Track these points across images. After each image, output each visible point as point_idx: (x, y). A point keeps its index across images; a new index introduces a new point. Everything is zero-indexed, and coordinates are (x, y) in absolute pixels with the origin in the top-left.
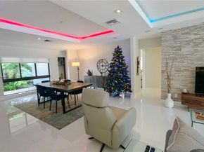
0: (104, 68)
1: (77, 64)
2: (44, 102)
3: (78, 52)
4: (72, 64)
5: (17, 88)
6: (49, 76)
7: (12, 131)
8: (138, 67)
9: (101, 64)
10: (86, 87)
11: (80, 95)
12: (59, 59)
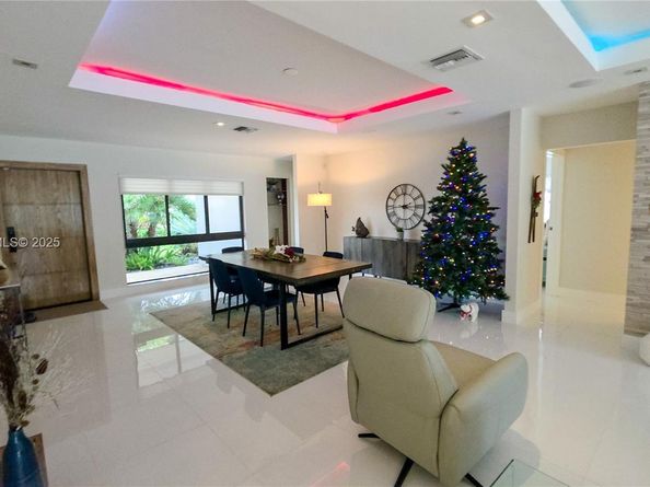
0: (409, 213)
1: (322, 200)
2: (229, 310)
3: (326, 161)
4: (308, 199)
5: (158, 265)
6: (240, 235)
8: (534, 214)
9: (400, 202)
10: (349, 272)
11: (330, 298)
12: (271, 182)
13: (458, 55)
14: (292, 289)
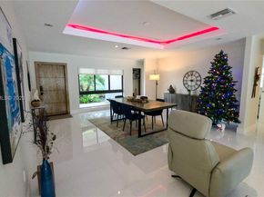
0: (194, 83)
1: (155, 77)
2: (118, 120)
3: (157, 61)
4: (149, 77)
5: (90, 102)
6: (122, 91)
7: (85, 145)
8: (255, 85)
9: (190, 78)
10: (167, 108)
11: (158, 118)
12: (134, 70)
13: (225, 12)
14: (142, 113)
